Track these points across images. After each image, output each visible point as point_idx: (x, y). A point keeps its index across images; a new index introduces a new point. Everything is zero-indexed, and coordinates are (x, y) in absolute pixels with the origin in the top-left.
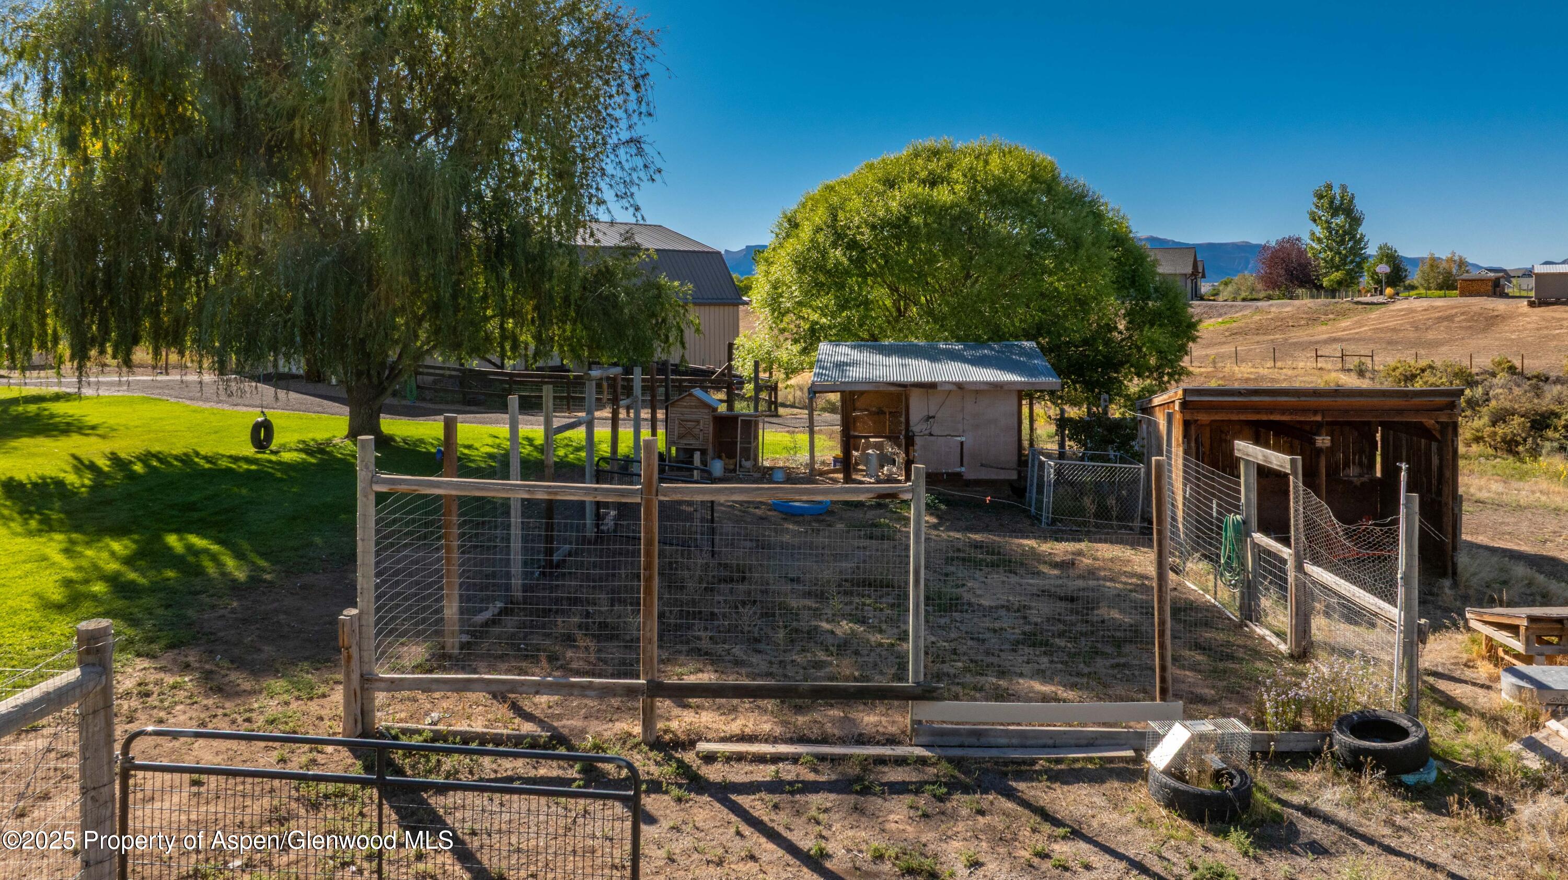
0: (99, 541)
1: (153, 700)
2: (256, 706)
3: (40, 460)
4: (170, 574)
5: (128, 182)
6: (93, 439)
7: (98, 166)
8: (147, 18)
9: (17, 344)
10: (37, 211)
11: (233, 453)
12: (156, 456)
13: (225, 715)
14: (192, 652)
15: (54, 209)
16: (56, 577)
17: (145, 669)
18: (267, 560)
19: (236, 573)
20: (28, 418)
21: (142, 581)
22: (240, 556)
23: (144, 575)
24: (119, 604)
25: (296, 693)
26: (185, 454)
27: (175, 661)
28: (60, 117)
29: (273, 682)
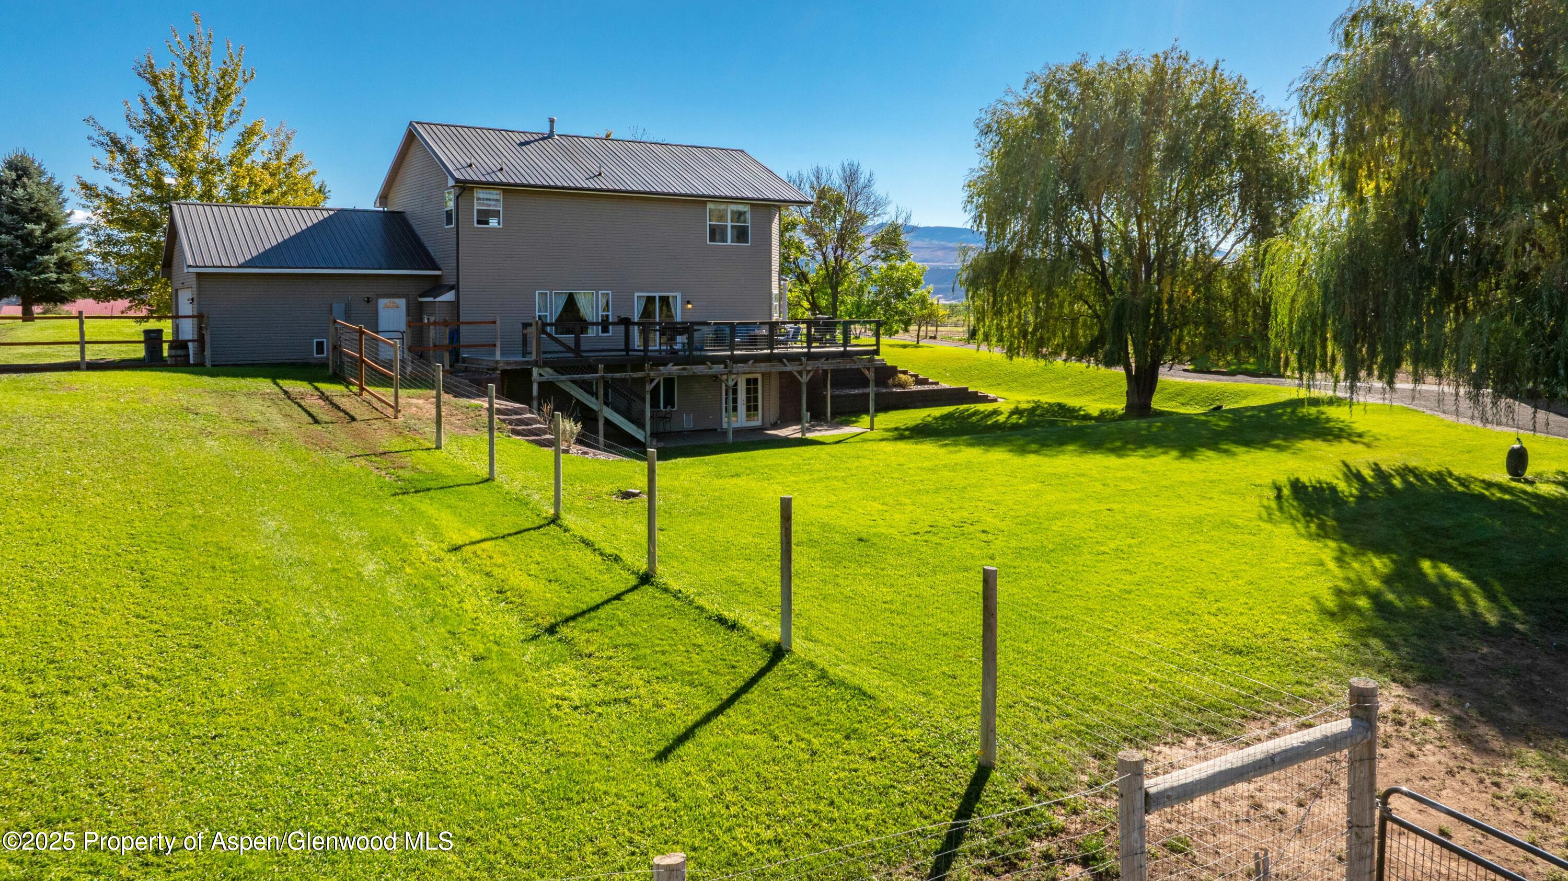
0: (1363, 554)
1: (1405, 731)
2: (1505, 771)
3: (1319, 464)
4: (1424, 602)
5: (1395, 217)
6: (1360, 447)
7: (1370, 205)
8: (1419, 63)
9: (1305, 364)
10: (1323, 250)
11: (1487, 477)
12: (1412, 471)
13: (1473, 771)
14: (1442, 691)
15: (1336, 248)
16: (1330, 585)
17: (1399, 696)
18: (1520, 607)
19: (1488, 616)
20: (1310, 420)
21: (1398, 603)
22: (1491, 597)
23: (1400, 597)
24: (1379, 623)
25: (1551, 773)
26: (1439, 473)
27: (1425, 696)
28: (1343, 166)
29: (1524, 750)
